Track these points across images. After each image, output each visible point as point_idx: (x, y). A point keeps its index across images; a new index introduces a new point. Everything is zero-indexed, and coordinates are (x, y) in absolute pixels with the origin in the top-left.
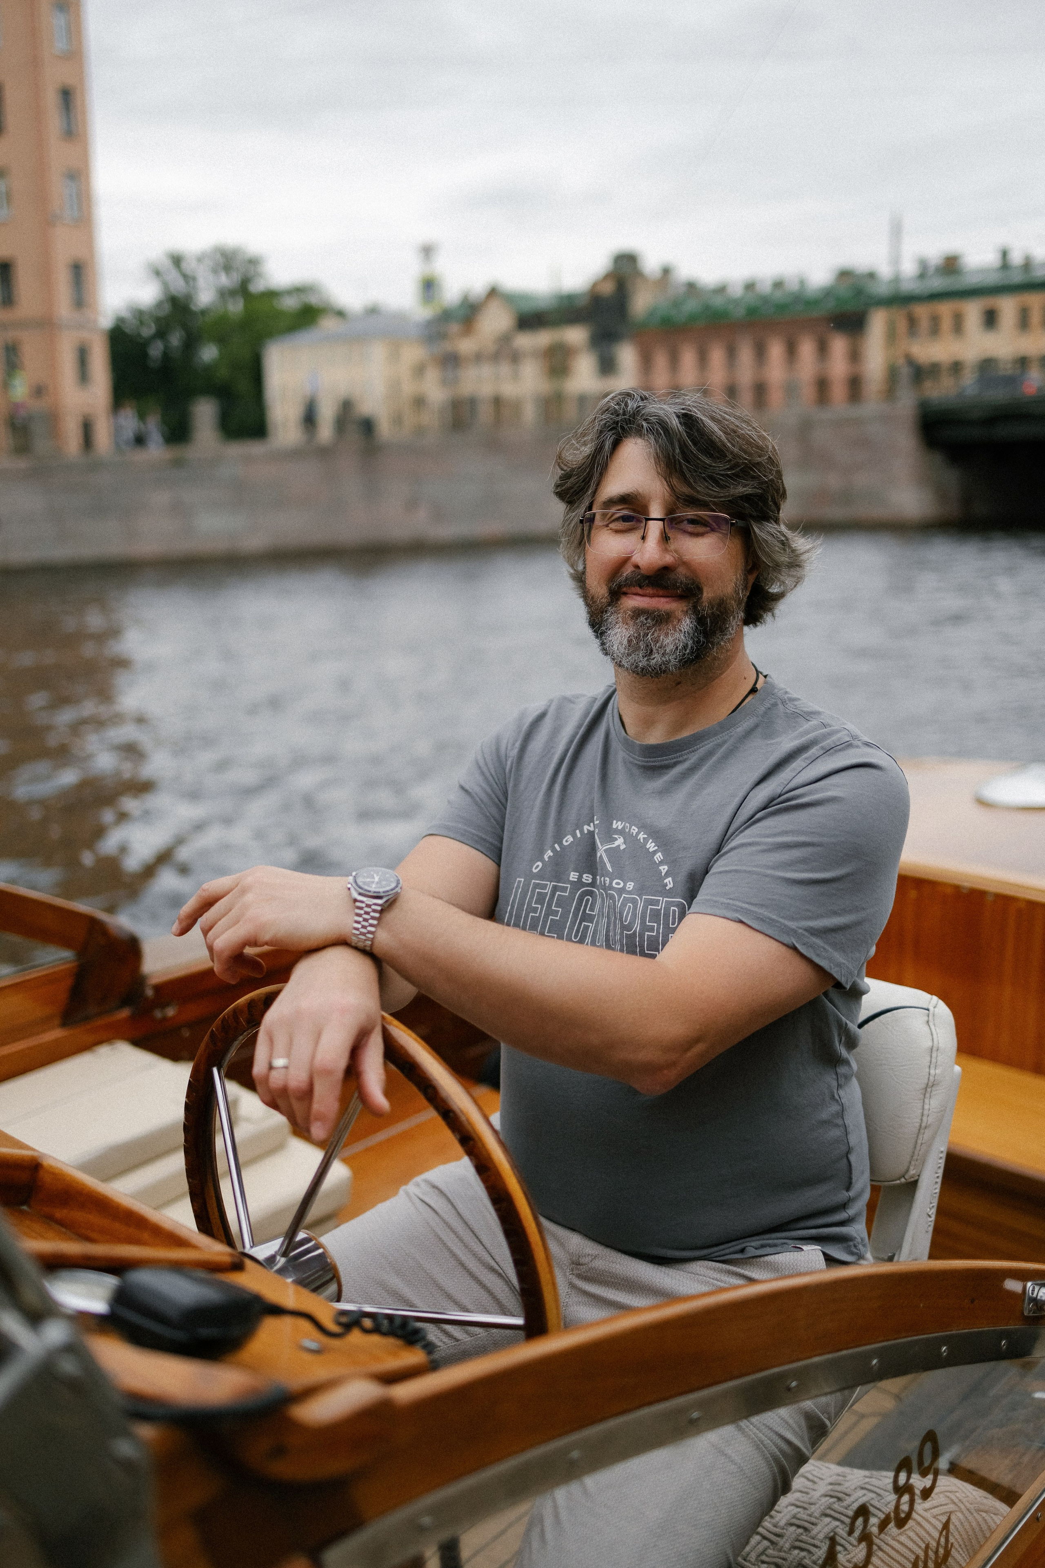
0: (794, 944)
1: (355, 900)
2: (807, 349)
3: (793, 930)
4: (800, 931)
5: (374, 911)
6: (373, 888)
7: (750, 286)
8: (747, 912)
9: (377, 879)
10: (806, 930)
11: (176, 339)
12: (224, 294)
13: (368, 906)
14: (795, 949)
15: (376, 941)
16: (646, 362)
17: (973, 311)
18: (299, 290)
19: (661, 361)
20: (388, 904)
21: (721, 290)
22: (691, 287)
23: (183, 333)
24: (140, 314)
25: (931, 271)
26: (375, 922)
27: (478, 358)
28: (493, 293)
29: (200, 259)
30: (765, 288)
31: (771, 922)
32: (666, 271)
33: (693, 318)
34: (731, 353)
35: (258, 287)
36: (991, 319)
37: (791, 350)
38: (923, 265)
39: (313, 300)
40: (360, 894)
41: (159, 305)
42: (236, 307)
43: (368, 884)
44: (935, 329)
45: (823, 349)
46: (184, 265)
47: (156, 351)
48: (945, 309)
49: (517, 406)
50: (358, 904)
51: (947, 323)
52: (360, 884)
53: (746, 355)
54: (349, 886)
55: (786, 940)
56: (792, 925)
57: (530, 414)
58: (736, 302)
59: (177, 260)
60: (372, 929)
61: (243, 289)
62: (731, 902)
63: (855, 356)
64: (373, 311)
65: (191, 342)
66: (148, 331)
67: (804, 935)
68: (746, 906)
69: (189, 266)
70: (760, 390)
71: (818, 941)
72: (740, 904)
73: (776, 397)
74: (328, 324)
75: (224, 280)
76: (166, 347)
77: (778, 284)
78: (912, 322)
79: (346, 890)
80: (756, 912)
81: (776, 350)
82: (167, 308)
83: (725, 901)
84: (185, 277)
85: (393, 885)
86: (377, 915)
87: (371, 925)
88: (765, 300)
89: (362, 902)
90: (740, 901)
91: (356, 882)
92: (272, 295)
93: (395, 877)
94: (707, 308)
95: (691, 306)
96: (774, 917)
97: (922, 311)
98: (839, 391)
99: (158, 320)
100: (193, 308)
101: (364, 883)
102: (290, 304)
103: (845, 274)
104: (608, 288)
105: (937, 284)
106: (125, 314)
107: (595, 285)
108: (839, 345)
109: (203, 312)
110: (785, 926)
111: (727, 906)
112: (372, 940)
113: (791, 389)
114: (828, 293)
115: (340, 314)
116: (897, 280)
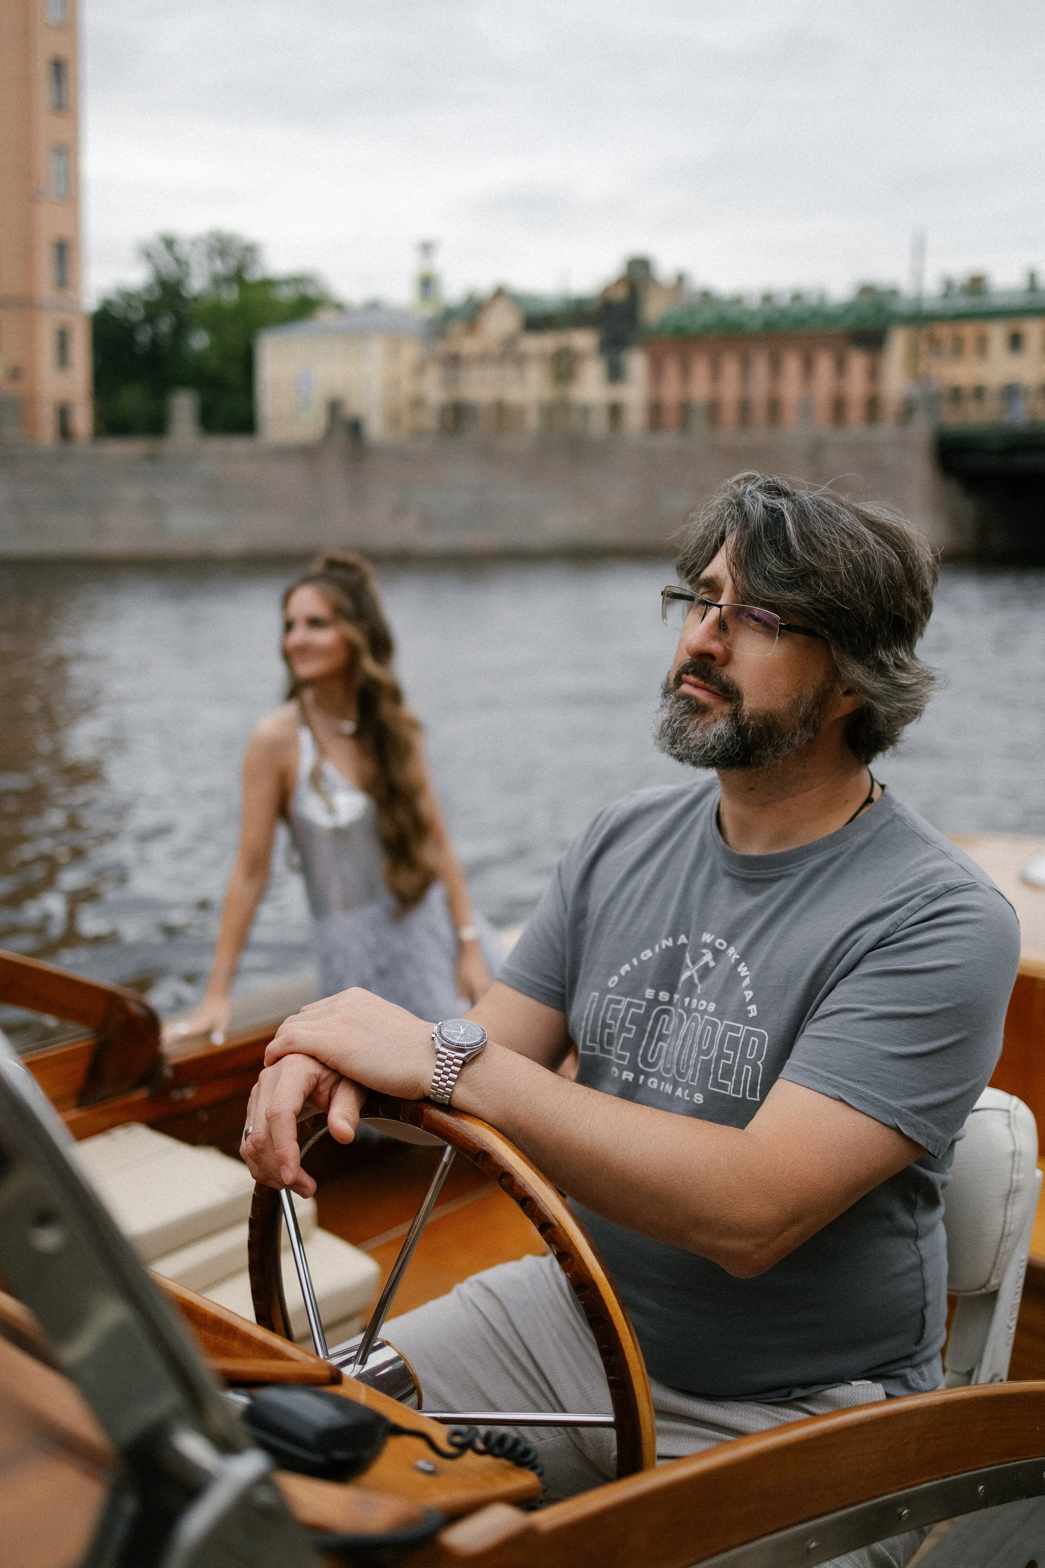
0: (897, 1125)
1: (439, 1052)
2: (824, 366)
3: (897, 1110)
4: (904, 1110)
5: (455, 1064)
6: (457, 1040)
7: (767, 298)
8: (848, 1090)
9: (462, 1032)
10: (909, 1109)
11: (165, 325)
12: (218, 281)
13: (449, 1059)
14: (898, 1130)
15: (454, 1096)
16: (656, 371)
17: (997, 334)
18: (297, 281)
19: (672, 371)
20: (470, 1058)
21: (737, 301)
22: (706, 296)
23: (173, 318)
24: (128, 297)
25: (956, 291)
26: (455, 1076)
27: (483, 358)
28: (500, 293)
29: (194, 243)
30: (784, 301)
31: (874, 1102)
32: (681, 279)
33: (707, 329)
34: (746, 365)
35: (254, 275)
36: (1016, 342)
37: (808, 366)
38: (949, 285)
39: (311, 292)
40: (443, 1045)
41: (149, 289)
42: (230, 296)
43: (453, 1036)
44: (958, 348)
45: (841, 366)
46: (177, 248)
47: (143, 337)
48: (969, 331)
49: (520, 412)
50: (440, 1056)
51: (970, 344)
52: (444, 1035)
53: (761, 368)
54: (433, 1036)
55: (891, 1121)
56: (895, 1104)
57: (533, 420)
58: (753, 315)
59: (169, 243)
60: (452, 1083)
61: (238, 277)
62: (831, 1076)
63: (874, 374)
64: (374, 306)
65: (182, 328)
66: (137, 315)
67: (907, 1114)
68: (846, 1082)
69: (184, 249)
70: (774, 407)
71: (921, 1119)
72: (840, 1079)
73: (790, 416)
74: (325, 318)
75: (219, 266)
76: (155, 334)
77: (797, 297)
78: (934, 343)
79: (430, 1040)
80: (858, 1091)
81: (792, 365)
82: (158, 293)
83: (826, 1074)
84: (179, 261)
85: (478, 1039)
86: (458, 1069)
87: (450, 1079)
88: (783, 314)
89: (445, 1054)
90: (841, 1076)
91: (440, 1032)
92: (268, 284)
93: (481, 1030)
94: (722, 319)
95: (706, 316)
96: (878, 1096)
97: (944, 332)
98: (855, 412)
99: (148, 305)
100: (185, 294)
101: (449, 1034)
102: (285, 294)
103: (867, 291)
104: (621, 294)
105: (962, 303)
106: (113, 296)
107: (606, 291)
108: (858, 363)
109: (195, 299)
110: (889, 1105)
111: (828, 1081)
112: (450, 1094)
113: (806, 408)
114: (848, 308)
115: (339, 307)
116: (918, 299)
